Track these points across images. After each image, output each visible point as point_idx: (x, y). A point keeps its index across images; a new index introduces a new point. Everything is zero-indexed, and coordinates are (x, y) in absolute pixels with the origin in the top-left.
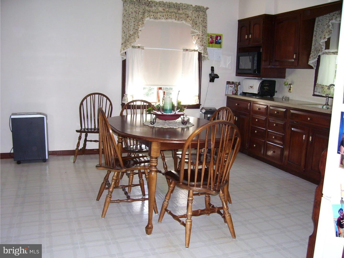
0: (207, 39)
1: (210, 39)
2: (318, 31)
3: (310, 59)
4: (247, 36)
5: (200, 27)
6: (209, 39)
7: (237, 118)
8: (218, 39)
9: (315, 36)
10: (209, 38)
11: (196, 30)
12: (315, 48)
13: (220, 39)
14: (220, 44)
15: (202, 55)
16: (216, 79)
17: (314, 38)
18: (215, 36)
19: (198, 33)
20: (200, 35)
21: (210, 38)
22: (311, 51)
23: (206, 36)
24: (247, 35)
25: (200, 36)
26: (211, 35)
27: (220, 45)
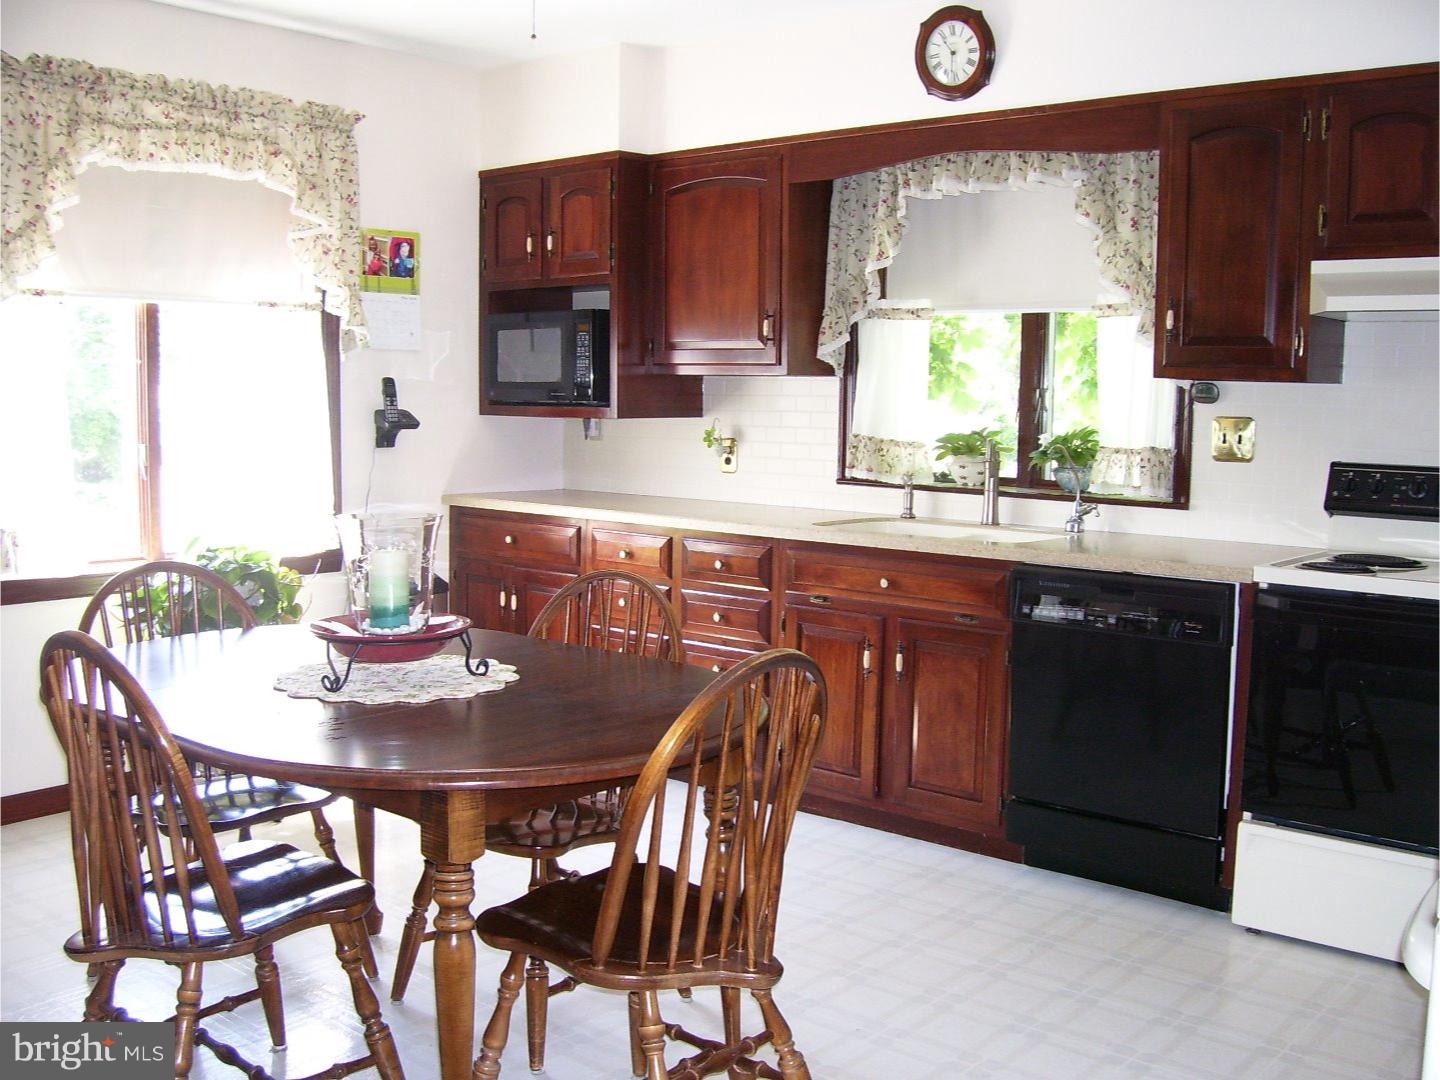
0: (356, 257)
1: (370, 256)
2: (844, 225)
3: (822, 339)
4: (532, 240)
5: (333, 201)
6: (364, 253)
7: (514, 598)
8: (402, 253)
9: (836, 245)
10: (367, 249)
11: (316, 212)
12: (837, 292)
13: (411, 255)
14: (412, 276)
15: (343, 326)
16: (403, 435)
17: (832, 255)
18: (389, 241)
19: (326, 229)
20: (330, 236)
21: (370, 249)
22: (823, 308)
23: (355, 240)
24: (531, 236)
25: (334, 240)
26: (372, 239)
27: (413, 281)
